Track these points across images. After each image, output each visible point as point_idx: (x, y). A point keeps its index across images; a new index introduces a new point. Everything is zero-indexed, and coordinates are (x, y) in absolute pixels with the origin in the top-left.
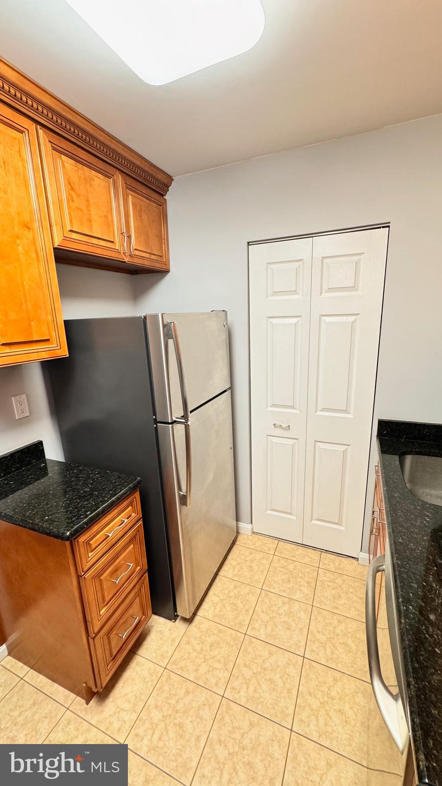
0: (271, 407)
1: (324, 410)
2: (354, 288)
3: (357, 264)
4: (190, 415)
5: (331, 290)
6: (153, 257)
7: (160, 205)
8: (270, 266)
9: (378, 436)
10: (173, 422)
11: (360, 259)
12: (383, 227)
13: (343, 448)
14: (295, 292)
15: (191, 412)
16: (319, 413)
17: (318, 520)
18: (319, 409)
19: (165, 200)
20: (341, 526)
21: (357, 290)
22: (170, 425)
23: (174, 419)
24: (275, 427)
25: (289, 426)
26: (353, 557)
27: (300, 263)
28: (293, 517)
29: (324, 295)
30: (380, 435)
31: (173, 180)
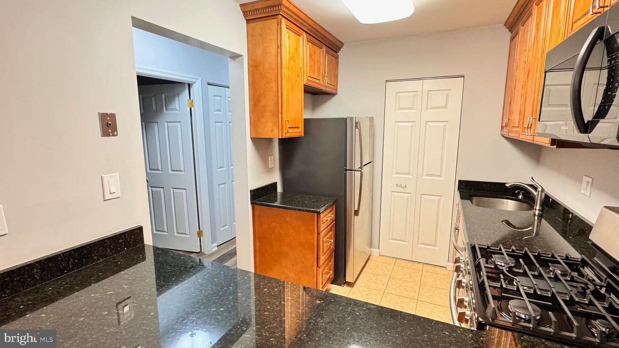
0: (395, 174)
1: (427, 175)
2: (445, 107)
3: (447, 95)
4: (363, 167)
5: (432, 108)
6: (332, 86)
7: (336, 58)
8: (398, 94)
9: (458, 189)
10: (355, 170)
11: (449, 93)
12: (461, 77)
13: (438, 198)
14: (412, 108)
15: (364, 166)
16: (424, 177)
17: (422, 244)
18: (425, 174)
19: (338, 55)
20: (436, 247)
21: (447, 108)
22: (354, 171)
23: (355, 169)
24: (397, 186)
25: (406, 186)
26: (443, 267)
27: (416, 93)
28: (407, 243)
29: (429, 110)
30: (459, 188)
31: (344, 45)
